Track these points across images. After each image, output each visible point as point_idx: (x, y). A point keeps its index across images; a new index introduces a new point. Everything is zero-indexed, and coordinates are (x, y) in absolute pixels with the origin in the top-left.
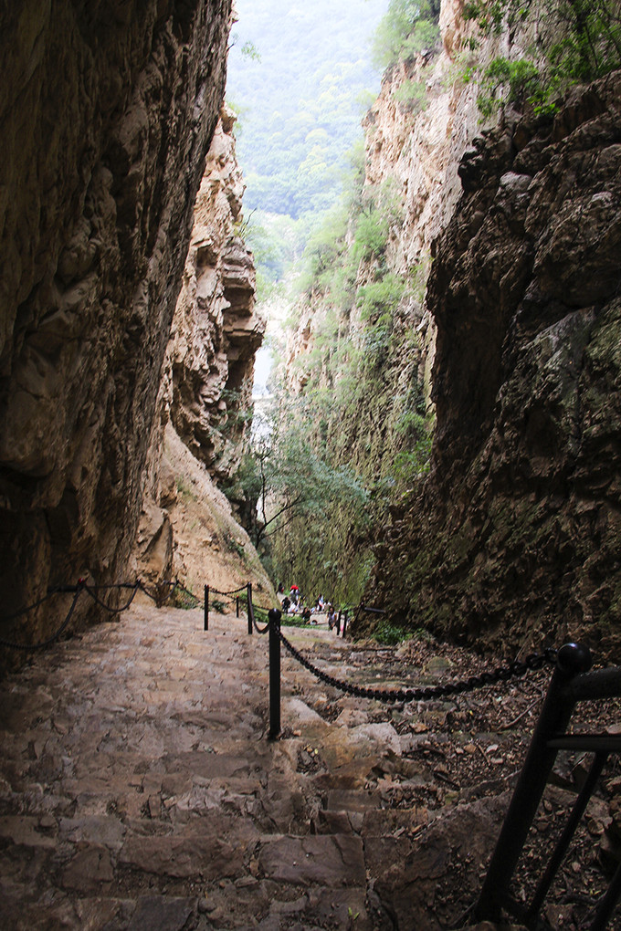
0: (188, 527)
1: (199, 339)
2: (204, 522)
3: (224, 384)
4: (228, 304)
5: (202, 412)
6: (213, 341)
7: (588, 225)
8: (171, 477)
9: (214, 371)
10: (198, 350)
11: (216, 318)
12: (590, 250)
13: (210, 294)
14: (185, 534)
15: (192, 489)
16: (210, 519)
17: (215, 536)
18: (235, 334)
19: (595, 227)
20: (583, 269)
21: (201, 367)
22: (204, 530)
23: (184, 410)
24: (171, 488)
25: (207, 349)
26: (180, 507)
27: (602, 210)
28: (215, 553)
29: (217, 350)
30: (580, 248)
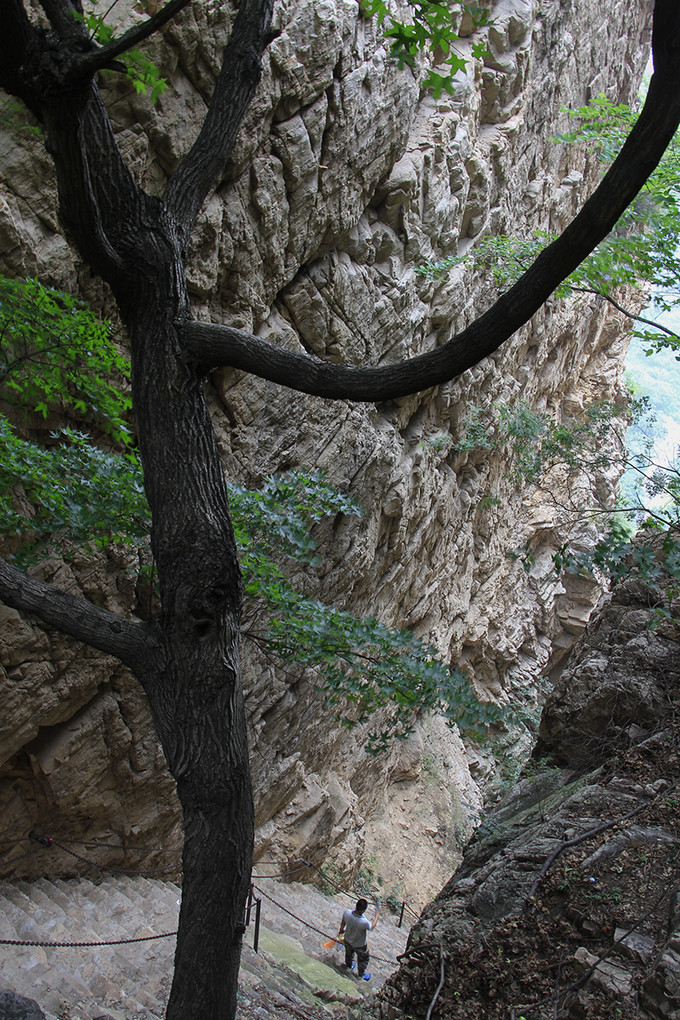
0: (418, 808)
1: (519, 620)
2: (437, 810)
3: (539, 670)
4: (564, 591)
6: (536, 625)
7: (576, 688)
8: (417, 754)
9: (526, 652)
10: (512, 631)
11: (544, 602)
12: (574, 714)
13: (543, 576)
14: (411, 816)
15: (441, 773)
16: (446, 809)
17: (443, 829)
18: (570, 621)
19: (583, 692)
21: (507, 649)
22: (434, 819)
23: (477, 687)
24: (414, 764)
25: (526, 631)
26: (419, 786)
28: (436, 846)
29: (540, 633)
30: (567, 709)
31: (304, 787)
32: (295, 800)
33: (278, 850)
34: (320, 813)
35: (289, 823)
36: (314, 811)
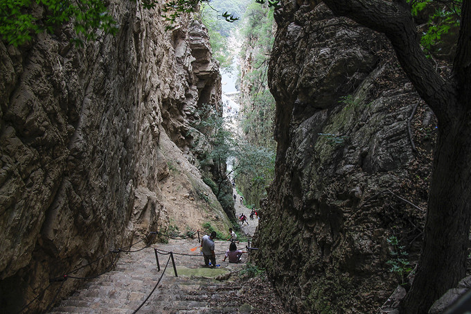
0: (175, 188)
1: (179, 81)
2: (184, 185)
3: (196, 103)
4: (194, 59)
5: (185, 120)
6: (187, 80)
7: (318, 68)
8: (164, 163)
9: (189, 96)
10: (179, 87)
11: (188, 68)
12: (321, 81)
13: (183, 55)
14: (175, 193)
15: (178, 167)
16: (188, 183)
17: (191, 193)
18: (201, 74)
19: (322, 68)
20: (319, 90)
21: (180, 97)
22: (185, 190)
23: (173, 121)
24: (165, 169)
25: (184, 85)
26: (171, 178)
27: (325, 59)
28: (191, 202)
29: (190, 84)
30: (316, 80)
31: (136, 198)
32: (135, 206)
33: (139, 233)
34: (149, 206)
35: (137, 218)
36: (146, 206)
